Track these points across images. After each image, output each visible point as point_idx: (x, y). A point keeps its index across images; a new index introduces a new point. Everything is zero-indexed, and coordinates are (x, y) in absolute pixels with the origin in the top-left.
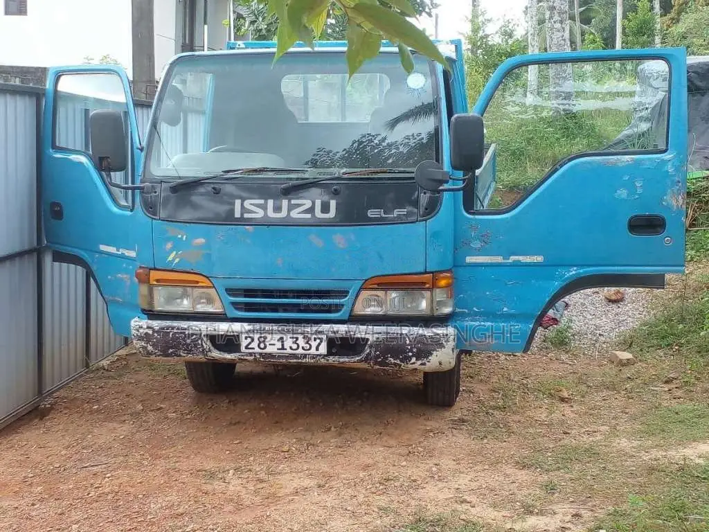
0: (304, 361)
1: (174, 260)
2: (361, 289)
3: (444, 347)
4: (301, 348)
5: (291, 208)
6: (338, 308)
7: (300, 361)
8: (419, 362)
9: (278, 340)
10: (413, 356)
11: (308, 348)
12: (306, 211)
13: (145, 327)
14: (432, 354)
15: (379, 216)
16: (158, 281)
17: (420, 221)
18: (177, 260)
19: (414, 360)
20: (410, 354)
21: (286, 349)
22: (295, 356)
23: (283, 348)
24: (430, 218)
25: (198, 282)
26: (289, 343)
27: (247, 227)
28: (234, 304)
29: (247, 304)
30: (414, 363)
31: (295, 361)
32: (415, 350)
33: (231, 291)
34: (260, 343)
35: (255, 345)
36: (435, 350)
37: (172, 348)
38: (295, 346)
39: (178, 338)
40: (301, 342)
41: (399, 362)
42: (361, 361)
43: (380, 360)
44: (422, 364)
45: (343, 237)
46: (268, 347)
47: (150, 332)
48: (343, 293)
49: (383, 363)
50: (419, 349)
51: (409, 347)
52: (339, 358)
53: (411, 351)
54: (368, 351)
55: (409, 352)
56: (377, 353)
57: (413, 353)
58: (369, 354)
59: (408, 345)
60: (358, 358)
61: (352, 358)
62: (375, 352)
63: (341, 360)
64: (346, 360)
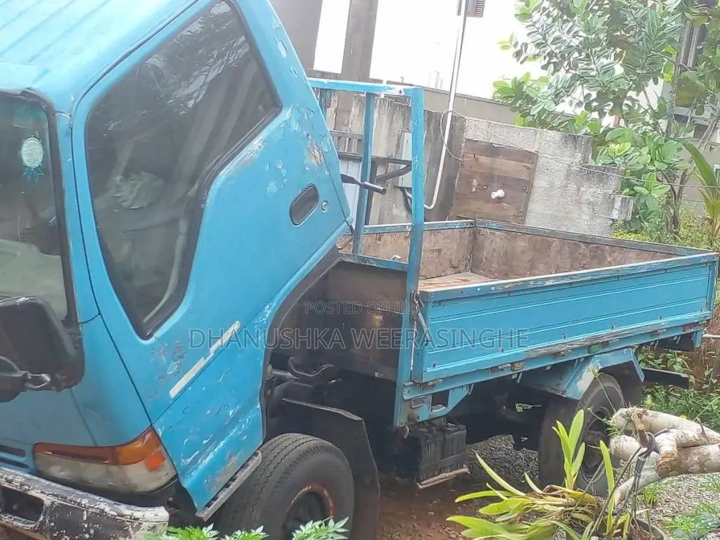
20: (87, 536)
32: (92, 532)
42: (34, 530)
43: (56, 534)
50: (97, 532)
51: (86, 526)
52: (15, 519)
53: (87, 531)
54: (41, 518)
55: (86, 533)
56: (52, 524)
57: (90, 535)
58: (43, 523)
59: (85, 522)
60: (32, 526)
61: (28, 524)
62: (50, 522)
63: (15, 523)
64: (20, 524)
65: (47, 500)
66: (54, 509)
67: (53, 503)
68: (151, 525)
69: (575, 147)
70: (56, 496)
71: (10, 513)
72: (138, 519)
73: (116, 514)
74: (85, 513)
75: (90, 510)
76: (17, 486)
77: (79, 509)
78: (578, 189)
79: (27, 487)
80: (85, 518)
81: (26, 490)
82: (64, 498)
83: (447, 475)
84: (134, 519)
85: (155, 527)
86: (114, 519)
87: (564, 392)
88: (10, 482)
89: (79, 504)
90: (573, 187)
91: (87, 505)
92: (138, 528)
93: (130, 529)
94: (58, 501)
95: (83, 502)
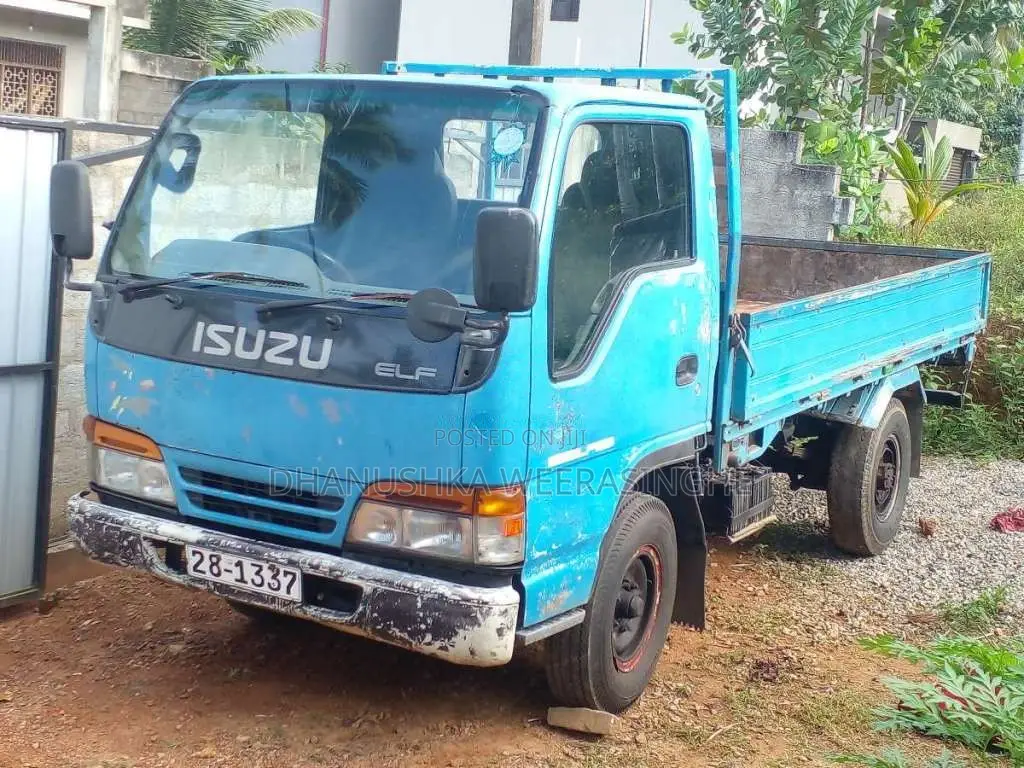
0: (271, 607)
1: (118, 408)
2: (360, 499)
3: (479, 625)
4: (266, 584)
5: (268, 345)
6: (327, 526)
7: (266, 605)
8: (438, 644)
9: (237, 565)
10: (427, 631)
11: (276, 587)
12: (287, 354)
13: (76, 510)
14: (456, 633)
15: (392, 375)
16: (103, 439)
17: (456, 392)
18: (122, 410)
19: (429, 638)
20: (423, 627)
21: (246, 582)
22: (259, 596)
23: (242, 580)
24: (472, 389)
25: (145, 450)
26: (250, 572)
27: (207, 369)
28: (189, 493)
29: (207, 497)
30: (429, 644)
31: (260, 604)
32: (429, 621)
33: (187, 473)
34: (213, 564)
35: (205, 566)
36: (462, 627)
37: (107, 550)
38: (258, 580)
39: (112, 536)
40: (267, 574)
41: (407, 637)
42: (351, 624)
43: (379, 627)
44: (441, 648)
45: (338, 405)
46: (224, 573)
47: (82, 520)
48: (334, 502)
49: (384, 633)
50: (436, 621)
51: (421, 614)
52: (323, 612)
53: (424, 621)
54: (361, 608)
55: (421, 623)
56: (375, 615)
57: (427, 625)
58: (363, 614)
59: (420, 610)
60: (348, 618)
61: (341, 616)
62: (372, 613)
63: (324, 616)
64: (331, 617)
65: (368, 588)
66: (378, 597)
67: (375, 590)
68: (503, 609)
69: (786, 145)
70: (380, 581)
71: (316, 605)
72: (486, 603)
73: (459, 598)
74: (419, 599)
75: (426, 596)
76: (325, 573)
77: (410, 595)
78: (792, 193)
79: (339, 573)
80: (419, 605)
81: (338, 576)
82: (390, 584)
83: (757, 524)
84: (483, 603)
85: (506, 611)
86: (457, 604)
87: (859, 421)
88: (316, 567)
89: (411, 589)
90: (785, 190)
91: (421, 589)
92: (488, 613)
93: (479, 616)
94: (382, 588)
95: (415, 587)
